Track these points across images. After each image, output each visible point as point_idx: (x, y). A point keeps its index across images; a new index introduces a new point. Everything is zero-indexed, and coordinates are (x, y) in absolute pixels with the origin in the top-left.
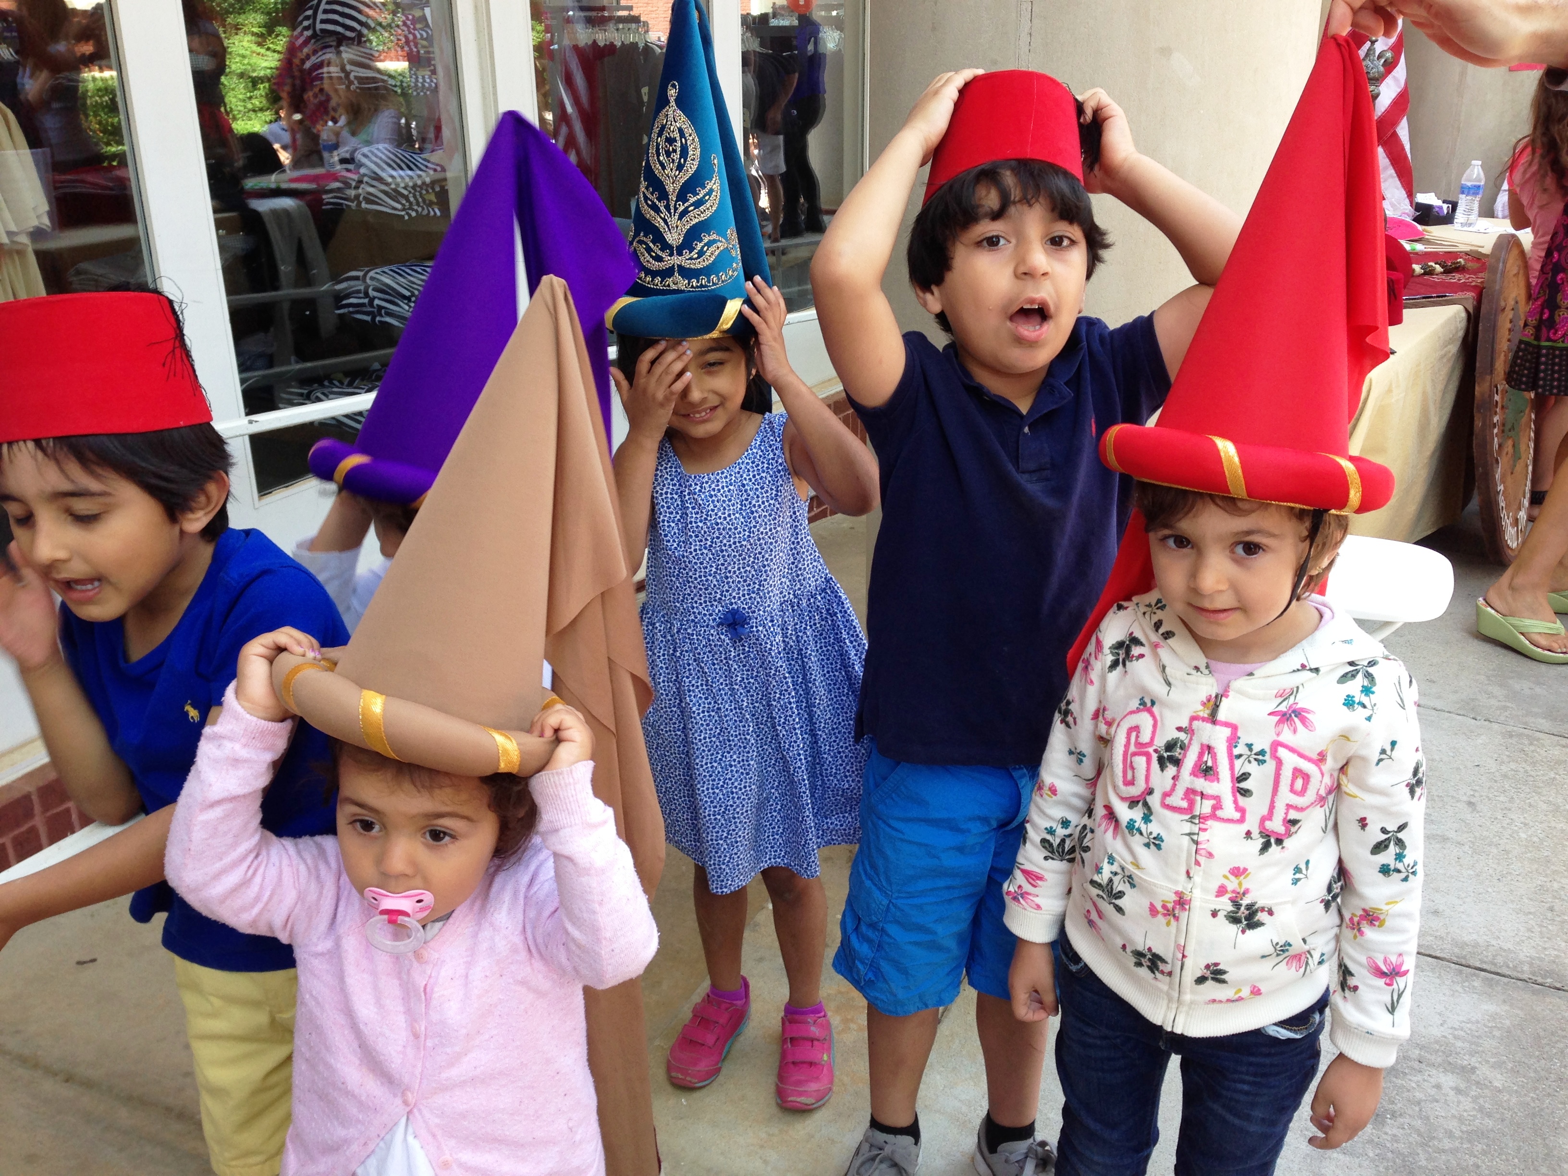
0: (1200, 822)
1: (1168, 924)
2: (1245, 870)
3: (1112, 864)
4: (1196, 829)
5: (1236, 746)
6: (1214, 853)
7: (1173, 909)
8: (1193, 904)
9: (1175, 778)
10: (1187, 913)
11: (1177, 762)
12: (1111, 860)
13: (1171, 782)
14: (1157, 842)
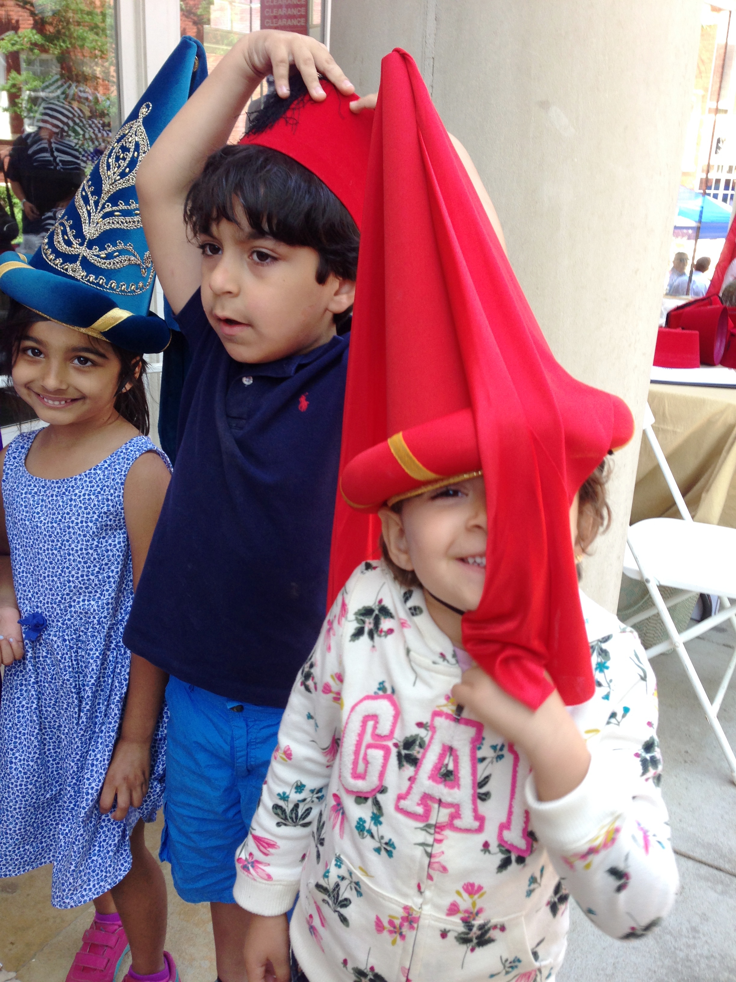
0: (435, 832)
1: (394, 943)
2: (480, 888)
3: (340, 867)
4: (430, 840)
5: (479, 748)
6: (448, 867)
7: (401, 925)
8: (422, 922)
9: (412, 779)
10: (415, 932)
11: (414, 761)
12: (339, 863)
13: (408, 783)
14: (389, 848)
